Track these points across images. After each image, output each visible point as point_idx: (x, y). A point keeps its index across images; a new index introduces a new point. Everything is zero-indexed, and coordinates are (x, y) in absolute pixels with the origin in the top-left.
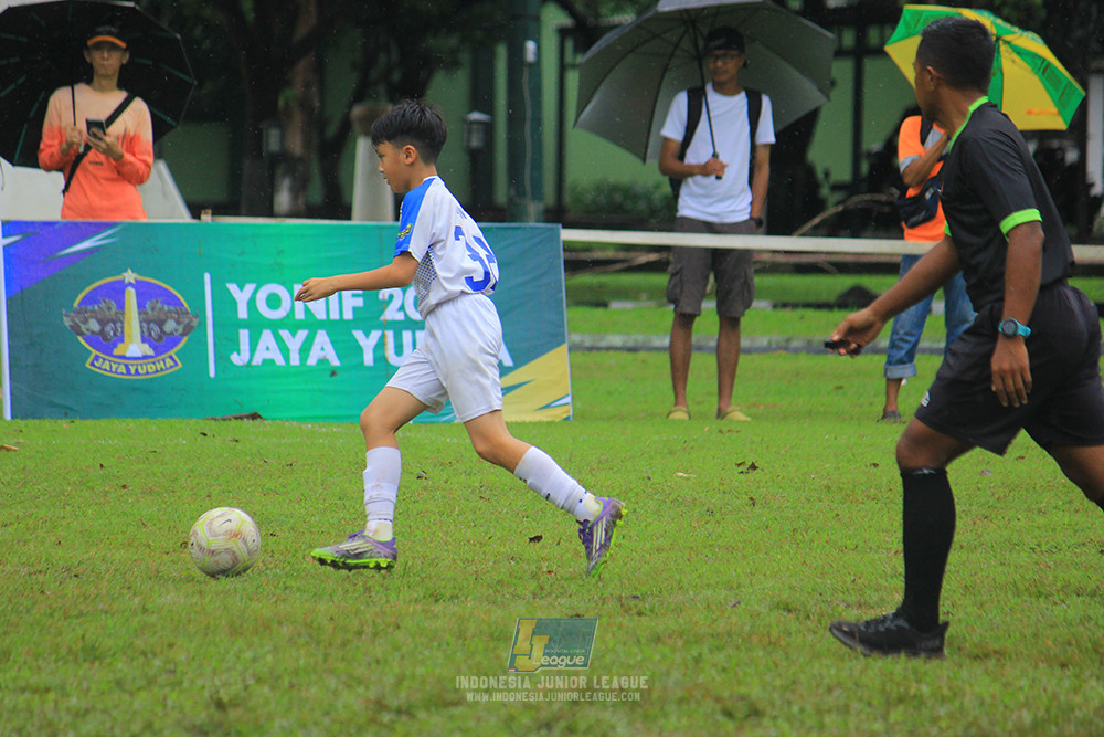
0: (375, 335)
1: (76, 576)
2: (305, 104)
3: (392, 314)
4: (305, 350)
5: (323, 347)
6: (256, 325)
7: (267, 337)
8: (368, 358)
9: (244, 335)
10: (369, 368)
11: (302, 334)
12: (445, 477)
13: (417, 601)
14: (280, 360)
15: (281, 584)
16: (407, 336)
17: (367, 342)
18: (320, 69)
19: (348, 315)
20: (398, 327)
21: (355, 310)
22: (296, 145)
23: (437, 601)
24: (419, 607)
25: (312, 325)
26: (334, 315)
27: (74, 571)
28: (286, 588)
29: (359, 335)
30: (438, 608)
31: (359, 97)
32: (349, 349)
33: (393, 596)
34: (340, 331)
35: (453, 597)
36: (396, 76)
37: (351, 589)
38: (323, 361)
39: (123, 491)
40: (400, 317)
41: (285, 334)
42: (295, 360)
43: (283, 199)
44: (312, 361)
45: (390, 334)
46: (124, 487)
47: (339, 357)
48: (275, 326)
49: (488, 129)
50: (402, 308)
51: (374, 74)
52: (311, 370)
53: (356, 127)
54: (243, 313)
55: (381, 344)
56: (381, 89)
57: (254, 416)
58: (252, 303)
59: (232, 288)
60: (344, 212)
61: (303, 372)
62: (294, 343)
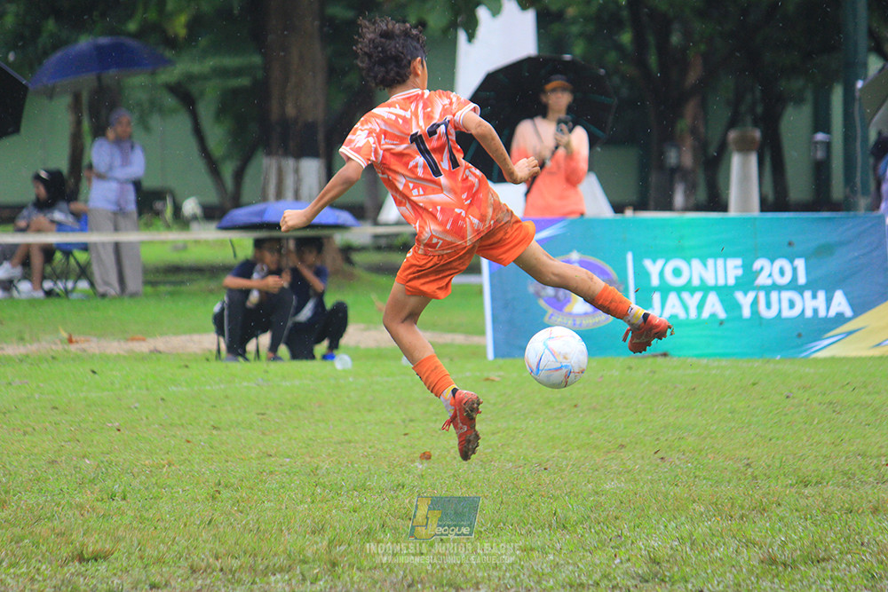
0: (751, 295)
1: (545, 469)
2: (694, 131)
3: (763, 280)
4: (701, 306)
5: (714, 305)
6: (665, 290)
7: (673, 298)
8: (746, 312)
9: (657, 297)
10: (746, 320)
11: (698, 296)
12: (806, 397)
13: (792, 486)
14: (682, 315)
15: (692, 475)
16: (774, 295)
17: (745, 300)
18: (704, 105)
19: (731, 281)
20: (768, 290)
21: (737, 278)
22: (688, 160)
23: (806, 486)
24: (793, 490)
25: (705, 289)
26: (721, 282)
27: (544, 466)
28: (696, 477)
29: (739, 295)
30: (806, 491)
31: (732, 124)
32: (732, 306)
33: (773, 482)
34: (725, 293)
35: (818, 483)
36: (759, 110)
37: (743, 477)
38: (713, 315)
39: (576, 409)
40: (769, 282)
41: (685, 295)
42: (693, 314)
43: (679, 198)
44: (706, 314)
45: (762, 295)
46: (576, 406)
47: (726, 311)
48: (679, 290)
49: (828, 146)
50: (770, 275)
51: (743, 108)
52: (705, 322)
53: (731, 146)
54: (655, 281)
55: (755, 302)
56: (749, 119)
57: (665, 355)
58: (661, 274)
59: (648, 263)
60: (723, 207)
61: (698, 323)
62: (693, 301)
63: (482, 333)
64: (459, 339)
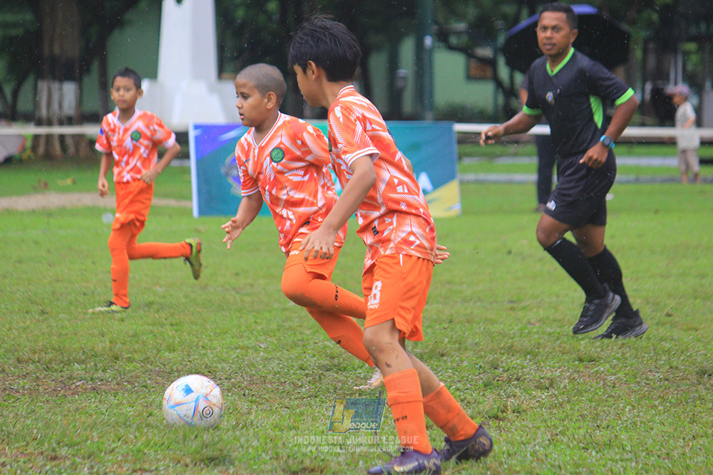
63: (189, 198)
64: (172, 203)
